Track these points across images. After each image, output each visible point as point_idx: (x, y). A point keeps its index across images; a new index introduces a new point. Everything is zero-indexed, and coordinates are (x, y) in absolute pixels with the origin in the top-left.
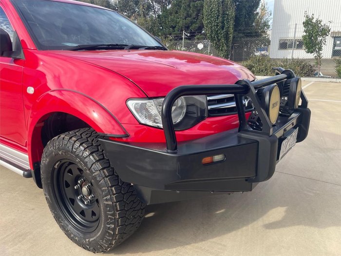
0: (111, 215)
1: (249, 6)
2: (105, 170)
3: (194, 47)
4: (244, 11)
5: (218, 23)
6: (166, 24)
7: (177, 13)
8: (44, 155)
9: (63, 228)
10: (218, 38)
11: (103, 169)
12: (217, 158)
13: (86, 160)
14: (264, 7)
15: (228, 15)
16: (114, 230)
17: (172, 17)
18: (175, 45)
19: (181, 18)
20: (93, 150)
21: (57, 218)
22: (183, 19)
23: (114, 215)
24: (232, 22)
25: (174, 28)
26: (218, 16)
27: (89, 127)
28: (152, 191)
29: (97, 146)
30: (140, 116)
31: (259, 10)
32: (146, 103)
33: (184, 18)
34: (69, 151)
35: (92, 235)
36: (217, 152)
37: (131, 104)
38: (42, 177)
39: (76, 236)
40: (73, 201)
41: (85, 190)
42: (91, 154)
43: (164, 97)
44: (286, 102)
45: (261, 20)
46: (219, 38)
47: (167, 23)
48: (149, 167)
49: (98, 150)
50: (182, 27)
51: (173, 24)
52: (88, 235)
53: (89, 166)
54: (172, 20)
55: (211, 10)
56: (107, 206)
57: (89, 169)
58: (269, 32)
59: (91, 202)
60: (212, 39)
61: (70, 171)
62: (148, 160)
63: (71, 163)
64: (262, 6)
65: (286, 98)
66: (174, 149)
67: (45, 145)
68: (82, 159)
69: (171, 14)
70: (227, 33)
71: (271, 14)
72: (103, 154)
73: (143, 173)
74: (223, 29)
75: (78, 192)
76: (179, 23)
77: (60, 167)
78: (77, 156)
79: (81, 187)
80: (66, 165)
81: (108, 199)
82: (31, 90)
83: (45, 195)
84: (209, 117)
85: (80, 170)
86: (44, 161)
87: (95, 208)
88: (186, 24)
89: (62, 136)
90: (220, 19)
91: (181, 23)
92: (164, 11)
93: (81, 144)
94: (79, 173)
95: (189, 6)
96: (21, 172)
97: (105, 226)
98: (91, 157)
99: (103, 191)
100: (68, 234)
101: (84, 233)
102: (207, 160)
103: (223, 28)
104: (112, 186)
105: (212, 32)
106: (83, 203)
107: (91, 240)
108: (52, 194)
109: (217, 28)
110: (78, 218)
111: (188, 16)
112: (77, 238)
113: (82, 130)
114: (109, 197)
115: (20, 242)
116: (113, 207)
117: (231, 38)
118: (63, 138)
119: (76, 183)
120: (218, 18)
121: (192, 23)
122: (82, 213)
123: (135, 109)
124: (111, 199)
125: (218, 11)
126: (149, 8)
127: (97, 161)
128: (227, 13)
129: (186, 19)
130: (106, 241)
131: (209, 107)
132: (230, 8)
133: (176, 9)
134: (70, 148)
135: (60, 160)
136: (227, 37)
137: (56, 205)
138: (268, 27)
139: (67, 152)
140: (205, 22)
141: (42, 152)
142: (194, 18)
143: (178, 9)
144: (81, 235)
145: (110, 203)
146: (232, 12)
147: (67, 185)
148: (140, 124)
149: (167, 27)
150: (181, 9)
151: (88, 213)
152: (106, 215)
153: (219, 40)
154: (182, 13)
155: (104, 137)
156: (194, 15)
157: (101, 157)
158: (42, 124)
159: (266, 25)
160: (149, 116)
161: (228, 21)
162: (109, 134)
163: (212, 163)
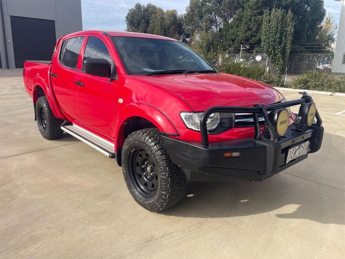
0: (165, 185)
1: (313, 21)
2: (163, 156)
3: (252, 59)
4: (307, 25)
5: (276, 39)
6: (226, 37)
7: (237, 26)
8: (125, 143)
9: (132, 193)
10: (274, 52)
11: (162, 155)
12: (235, 154)
13: (152, 148)
14: (329, 20)
15: (286, 31)
16: (165, 195)
17: (233, 30)
18: (234, 57)
19: (241, 31)
20: (157, 142)
21: (129, 187)
22: (243, 33)
23: (166, 185)
24: (290, 38)
25: (233, 40)
26: (277, 32)
27: (155, 127)
28: (192, 172)
29: (160, 140)
30: (188, 124)
31: (323, 24)
32: (192, 116)
33: (244, 31)
34: (142, 142)
35: (151, 199)
36: (236, 150)
37: (183, 115)
38: (122, 157)
39: (141, 199)
40: (140, 176)
41: (149, 169)
42: (155, 144)
43: (203, 112)
44: (299, 121)
45: (326, 33)
46: (276, 52)
47: (228, 36)
48: (190, 156)
49: (160, 143)
50: (242, 40)
51: (233, 37)
52: (149, 199)
53: (154, 152)
54: (233, 34)
55: (269, 27)
56: (162, 179)
57: (153, 154)
58: (333, 45)
59: (152, 177)
60: (269, 54)
61: (141, 156)
62: (190, 151)
63: (142, 150)
64: (327, 19)
65: (300, 118)
66: (207, 146)
67: (126, 137)
68: (150, 147)
69: (232, 27)
70: (285, 48)
71: (336, 28)
72: (162, 146)
73: (187, 159)
74: (280, 45)
75: (144, 170)
76: (239, 36)
77: (135, 152)
78: (147, 145)
79: (146, 167)
80: (139, 151)
81: (163, 175)
82: (121, 101)
83: (123, 170)
84: (235, 127)
85: (147, 155)
86: (125, 147)
87: (154, 182)
88: (246, 37)
89: (138, 132)
90: (278, 35)
91: (241, 36)
92: (226, 25)
93: (150, 138)
94: (146, 157)
95: (250, 20)
96: (108, 154)
97: (160, 193)
98: (155, 146)
99: (161, 169)
100: (135, 197)
101: (146, 198)
102: (227, 155)
103: (280, 43)
104: (166, 167)
105: (269, 47)
106: (147, 178)
107: (150, 202)
108: (127, 170)
109: (274, 43)
110: (142, 187)
111: (249, 29)
112: (141, 201)
113: (151, 129)
114: (164, 173)
115: (105, 199)
116: (166, 180)
117: (288, 53)
118: (139, 133)
119: (144, 164)
120: (276, 34)
121: (252, 36)
122: (146, 185)
123: (185, 118)
124: (165, 175)
125: (277, 27)
126: (212, 22)
127: (159, 150)
128: (286, 29)
129: (246, 33)
130: (160, 203)
131: (236, 121)
132: (289, 25)
133: (237, 23)
134: (143, 140)
135: (135, 148)
136: (283, 52)
137: (129, 177)
138: (333, 40)
139: (141, 142)
140: (263, 38)
141: (124, 142)
142: (254, 32)
143: (239, 23)
144: (144, 199)
145: (165, 177)
146: (290, 29)
147: (138, 165)
148: (187, 128)
149: (227, 40)
150: (242, 23)
151: (150, 185)
152: (161, 185)
153: (276, 55)
154: (243, 27)
155: (165, 135)
156: (254, 29)
157: (161, 147)
158: (126, 123)
159: (330, 39)
160: (194, 124)
161: (287, 37)
162: (167, 133)
163: (231, 157)
